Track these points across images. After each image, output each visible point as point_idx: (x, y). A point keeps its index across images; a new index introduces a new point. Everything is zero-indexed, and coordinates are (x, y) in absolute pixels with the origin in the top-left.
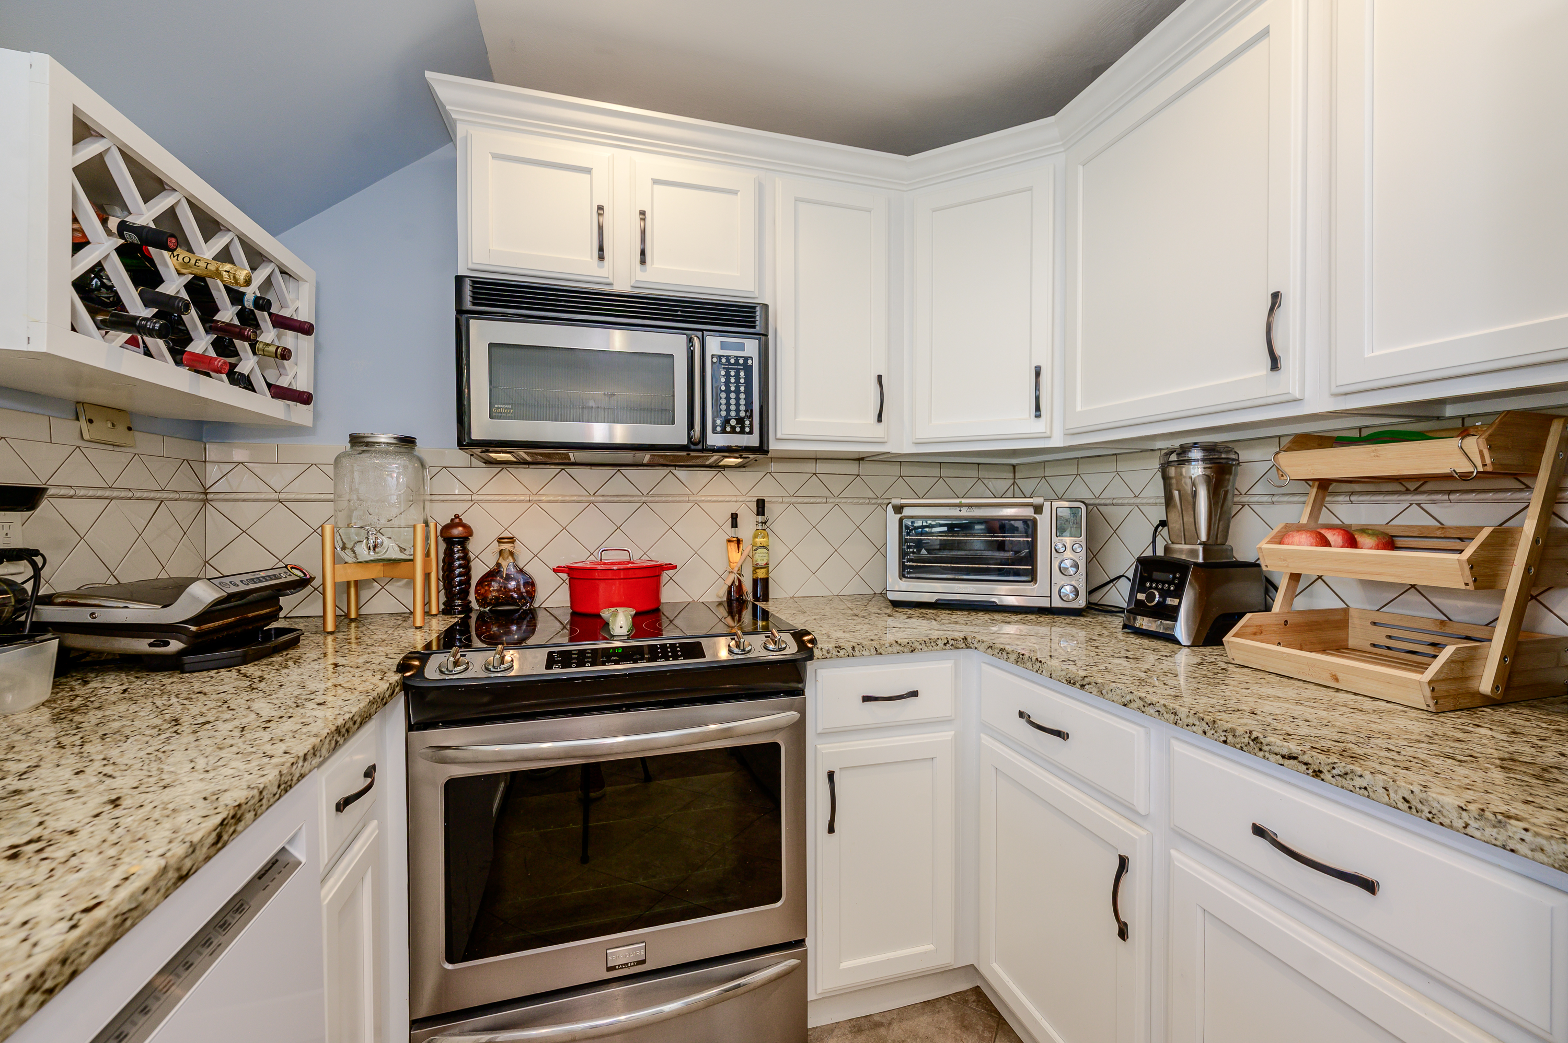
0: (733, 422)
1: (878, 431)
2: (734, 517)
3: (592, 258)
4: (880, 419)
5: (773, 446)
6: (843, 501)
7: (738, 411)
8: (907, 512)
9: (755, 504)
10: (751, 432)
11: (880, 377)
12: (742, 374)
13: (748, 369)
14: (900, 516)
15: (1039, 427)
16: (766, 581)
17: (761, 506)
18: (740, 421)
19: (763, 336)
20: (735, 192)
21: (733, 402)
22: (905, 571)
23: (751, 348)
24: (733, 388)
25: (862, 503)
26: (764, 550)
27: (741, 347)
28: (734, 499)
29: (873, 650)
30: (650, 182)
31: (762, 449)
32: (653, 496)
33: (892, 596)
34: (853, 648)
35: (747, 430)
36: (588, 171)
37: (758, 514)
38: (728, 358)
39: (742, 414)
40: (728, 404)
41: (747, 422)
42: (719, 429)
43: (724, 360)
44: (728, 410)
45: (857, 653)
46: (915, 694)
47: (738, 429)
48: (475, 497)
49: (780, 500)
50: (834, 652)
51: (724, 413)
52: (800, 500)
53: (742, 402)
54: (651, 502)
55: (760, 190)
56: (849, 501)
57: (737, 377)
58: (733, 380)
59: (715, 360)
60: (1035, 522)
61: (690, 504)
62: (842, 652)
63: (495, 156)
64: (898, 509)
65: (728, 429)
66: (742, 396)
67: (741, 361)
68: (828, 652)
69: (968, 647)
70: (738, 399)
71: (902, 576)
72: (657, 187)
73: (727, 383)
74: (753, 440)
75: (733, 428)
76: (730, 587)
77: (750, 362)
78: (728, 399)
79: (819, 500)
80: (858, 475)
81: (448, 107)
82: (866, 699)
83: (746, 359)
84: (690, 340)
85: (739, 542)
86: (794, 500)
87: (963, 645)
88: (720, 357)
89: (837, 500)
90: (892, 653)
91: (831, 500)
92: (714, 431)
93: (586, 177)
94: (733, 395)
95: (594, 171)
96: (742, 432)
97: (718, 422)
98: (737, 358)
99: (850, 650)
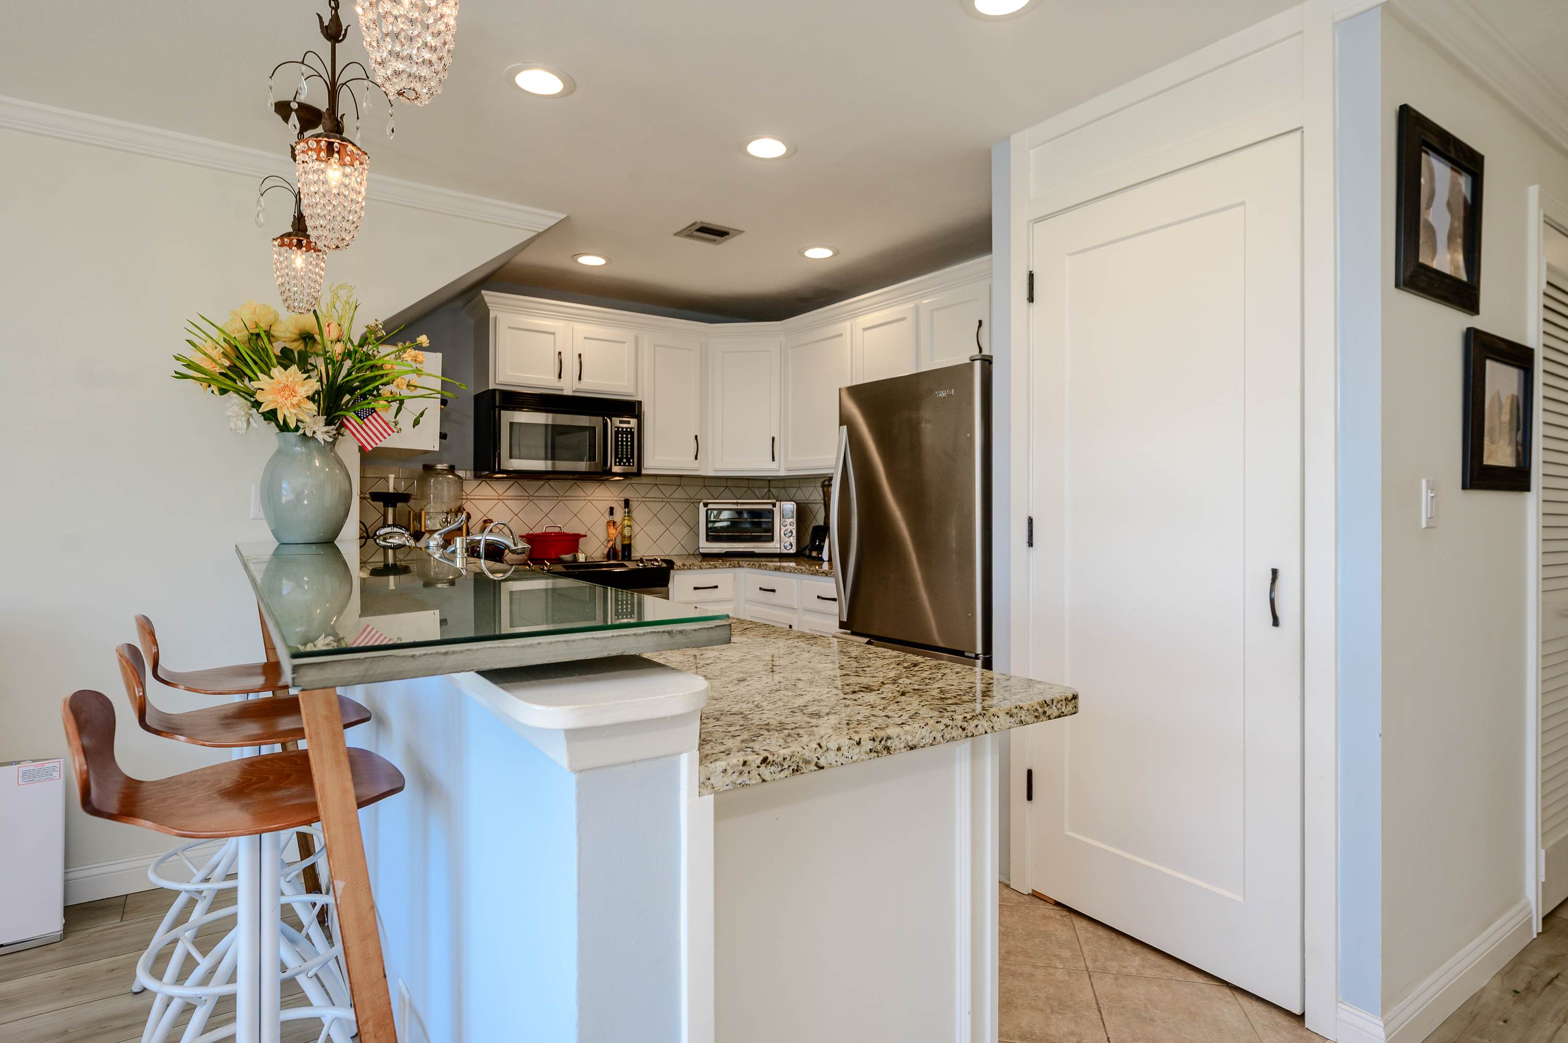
0: (625, 460)
1: (695, 464)
2: (612, 509)
3: (554, 376)
4: (696, 458)
5: (644, 472)
6: (672, 500)
7: (627, 455)
8: (710, 506)
9: (623, 502)
10: (633, 465)
11: (696, 437)
12: (629, 436)
13: (632, 433)
14: (706, 508)
15: (774, 465)
16: (629, 546)
17: (627, 503)
18: (628, 460)
19: (639, 416)
20: (624, 343)
21: (625, 450)
22: (709, 538)
23: (633, 422)
24: (625, 443)
25: (682, 502)
26: (629, 528)
27: (629, 422)
28: (611, 499)
29: (698, 566)
30: (583, 338)
31: (639, 474)
32: (566, 497)
33: (702, 551)
34: (690, 565)
35: (631, 464)
36: (554, 334)
37: (625, 507)
38: (622, 428)
39: (629, 456)
40: (622, 451)
41: (631, 461)
42: (617, 464)
43: (620, 429)
44: (622, 454)
45: (692, 568)
46: (716, 587)
47: (627, 464)
48: (468, 497)
49: (636, 499)
50: (682, 567)
51: (620, 456)
52: (648, 500)
53: (629, 450)
54: (564, 500)
55: (637, 339)
56: (675, 500)
57: (627, 438)
58: (624, 439)
59: (616, 429)
60: (773, 511)
61: (587, 502)
62: (685, 567)
63: (509, 328)
64: (706, 505)
65: (622, 464)
66: (629, 447)
67: (629, 430)
68: (680, 566)
69: (740, 567)
70: (627, 449)
71: (707, 540)
72: (586, 340)
73: (622, 441)
74: (634, 469)
75: (625, 464)
76: (610, 549)
77: (633, 430)
78: (622, 449)
79: (658, 500)
80: (680, 485)
81: (488, 305)
82: (696, 588)
83: (631, 428)
84: (604, 419)
85: (614, 523)
86: (644, 499)
87: (737, 566)
88: (618, 428)
89: (668, 500)
90: (707, 568)
91: (665, 500)
92: (615, 465)
93: (552, 336)
94: (625, 447)
95: (557, 335)
96: (629, 465)
97: (617, 460)
98: (627, 428)
99: (689, 566)
